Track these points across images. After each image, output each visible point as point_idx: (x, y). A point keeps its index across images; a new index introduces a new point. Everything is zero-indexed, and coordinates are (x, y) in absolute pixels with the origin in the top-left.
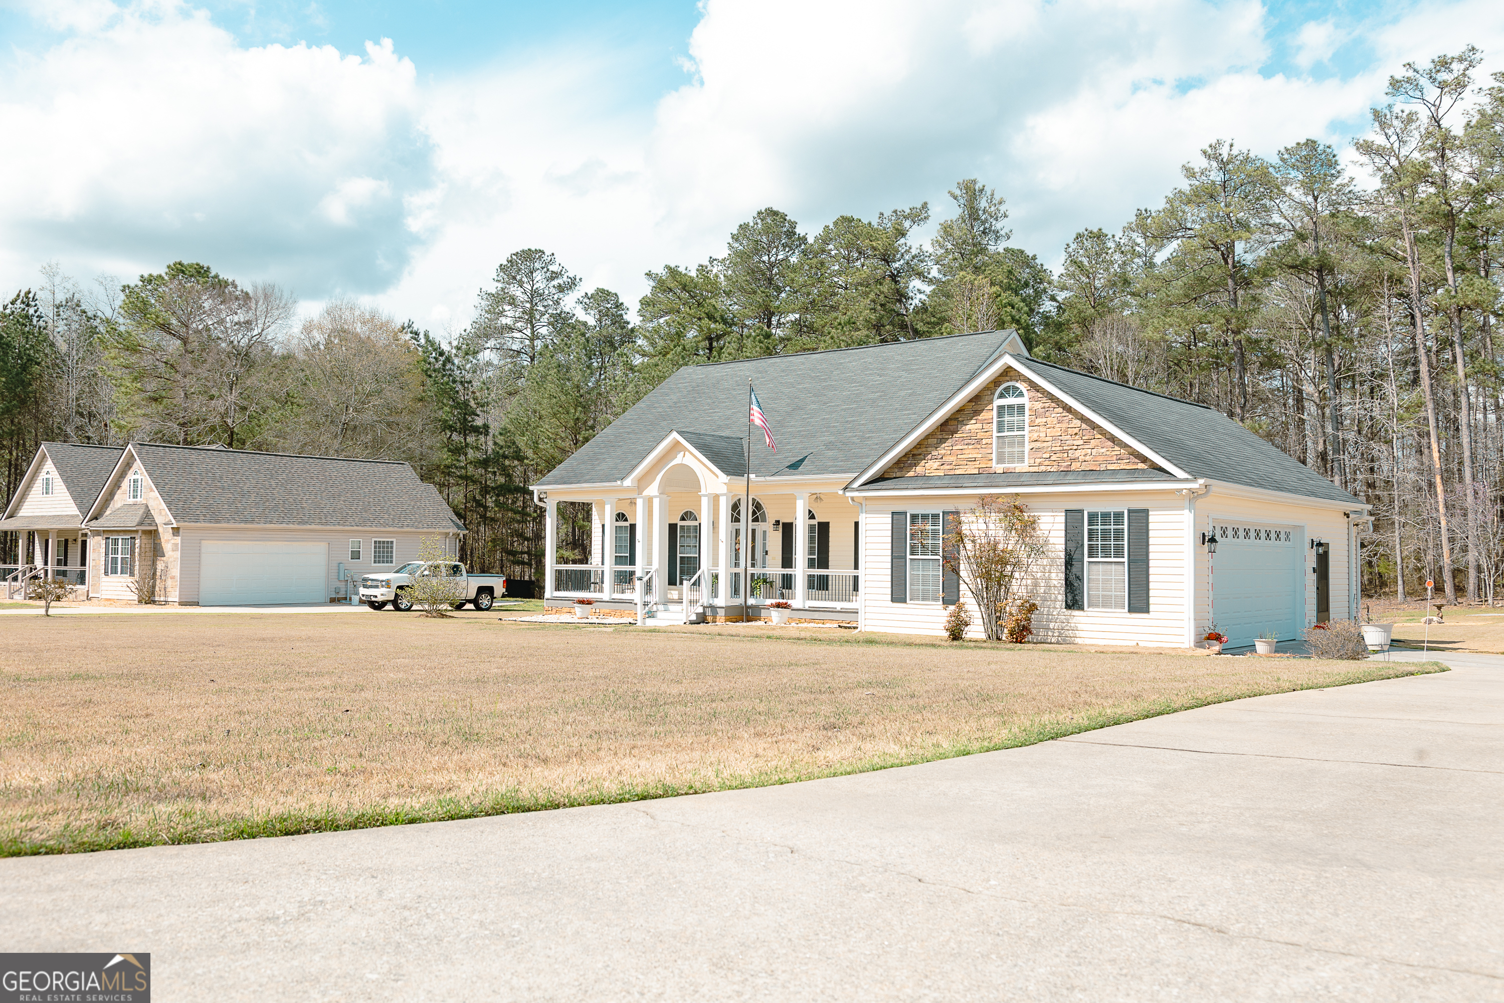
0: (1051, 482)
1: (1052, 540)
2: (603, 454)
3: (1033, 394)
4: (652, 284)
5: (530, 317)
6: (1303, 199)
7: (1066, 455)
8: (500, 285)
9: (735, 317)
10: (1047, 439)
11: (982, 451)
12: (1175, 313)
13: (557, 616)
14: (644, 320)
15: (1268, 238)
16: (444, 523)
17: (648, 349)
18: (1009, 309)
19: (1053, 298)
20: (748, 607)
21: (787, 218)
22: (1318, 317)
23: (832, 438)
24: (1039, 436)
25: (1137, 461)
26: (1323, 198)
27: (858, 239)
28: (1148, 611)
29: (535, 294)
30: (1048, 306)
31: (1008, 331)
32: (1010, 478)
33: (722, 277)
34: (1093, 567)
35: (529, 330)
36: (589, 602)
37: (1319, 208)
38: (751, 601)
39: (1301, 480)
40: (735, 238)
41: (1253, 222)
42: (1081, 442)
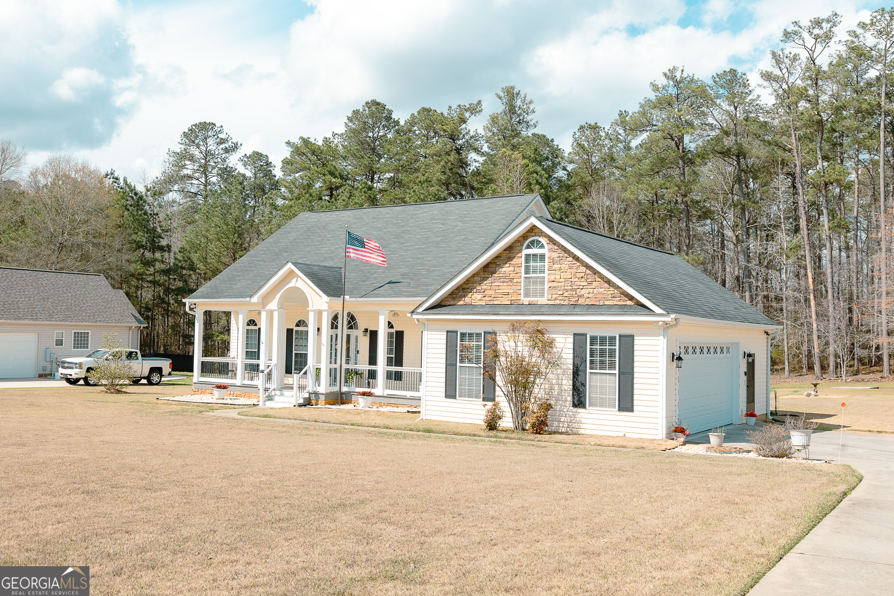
0: (563, 313)
1: (564, 356)
2: (238, 276)
3: (551, 246)
4: (290, 149)
5: (205, 170)
6: (728, 108)
7: (574, 293)
8: (183, 147)
9: (349, 174)
10: (561, 280)
11: (513, 287)
12: (645, 182)
13: (201, 396)
14: (284, 175)
15: (705, 133)
16: (128, 319)
17: (287, 195)
18: (535, 175)
19: (564, 169)
20: (342, 394)
21: (386, 107)
22: (737, 186)
23: (406, 270)
24: (555, 278)
25: (626, 299)
26: (740, 108)
27: (434, 124)
28: (632, 411)
29: (208, 154)
30: (560, 174)
31: (534, 195)
32: (534, 309)
33: (340, 146)
34: (594, 376)
35: (203, 179)
36: (225, 387)
37: (738, 115)
38: (345, 389)
39: (736, 309)
40: (350, 119)
41: (696, 122)
42: (586, 284)
